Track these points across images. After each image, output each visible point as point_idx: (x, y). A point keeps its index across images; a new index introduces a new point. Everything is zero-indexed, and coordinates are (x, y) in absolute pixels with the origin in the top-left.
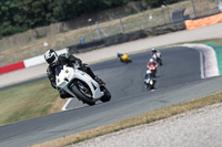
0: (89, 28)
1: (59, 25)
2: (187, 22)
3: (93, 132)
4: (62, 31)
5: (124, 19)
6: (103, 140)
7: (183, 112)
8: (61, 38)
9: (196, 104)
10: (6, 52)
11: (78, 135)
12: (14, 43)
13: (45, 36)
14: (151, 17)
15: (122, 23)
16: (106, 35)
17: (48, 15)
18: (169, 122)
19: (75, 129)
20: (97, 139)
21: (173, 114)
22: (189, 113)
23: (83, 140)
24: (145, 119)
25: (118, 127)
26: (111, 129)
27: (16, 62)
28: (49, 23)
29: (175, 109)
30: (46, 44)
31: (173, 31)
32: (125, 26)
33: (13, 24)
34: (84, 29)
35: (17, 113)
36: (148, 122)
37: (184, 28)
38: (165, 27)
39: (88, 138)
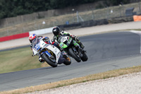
0: (72, 15)
1: (53, 11)
2: (135, 17)
3: (69, 81)
4: (55, 15)
5: (95, 11)
6: (75, 87)
7: (127, 73)
8: (54, 19)
9: (136, 70)
10: (18, 25)
11: (59, 82)
12: (24, 20)
13: (43, 17)
14: (112, 12)
15: (93, 13)
16: (83, 20)
17: (47, 4)
18: (117, 79)
19: (58, 79)
20: (71, 86)
21: (121, 75)
22: (131, 75)
23: (62, 86)
24: (102, 76)
25: (85, 79)
26: (80, 80)
27: (24, 32)
28: (47, 10)
29: (122, 71)
30: (44, 23)
31: (125, 21)
32: (95, 15)
33: (24, 8)
34: (69, 15)
35: (22, 65)
36: (104, 78)
37: (132, 20)
38: (120, 19)
39: (65, 85)
